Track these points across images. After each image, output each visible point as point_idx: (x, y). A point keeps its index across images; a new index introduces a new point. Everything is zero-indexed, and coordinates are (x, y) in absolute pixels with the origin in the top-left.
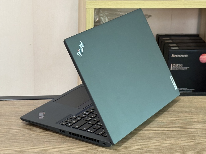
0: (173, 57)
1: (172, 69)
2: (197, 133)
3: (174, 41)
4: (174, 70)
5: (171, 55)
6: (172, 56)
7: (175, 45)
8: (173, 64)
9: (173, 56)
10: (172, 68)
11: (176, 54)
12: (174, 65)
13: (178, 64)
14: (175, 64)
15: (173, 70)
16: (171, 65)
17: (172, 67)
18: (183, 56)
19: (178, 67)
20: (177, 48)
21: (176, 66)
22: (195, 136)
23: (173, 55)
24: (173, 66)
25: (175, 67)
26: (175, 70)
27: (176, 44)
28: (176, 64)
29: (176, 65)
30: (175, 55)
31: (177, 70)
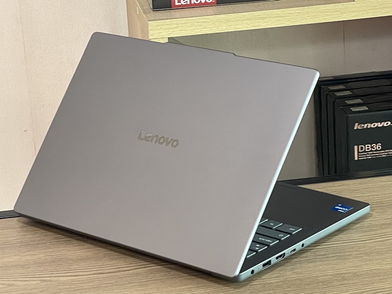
0: (357, 129)
1: (358, 158)
3: (357, 92)
5: (354, 126)
6: (355, 128)
7: (359, 101)
8: (360, 146)
9: (357, 126)
10: (358, 155)
12: (362, 148)
13: (370, 145)
14: (363, 146)
15: (360, 159)
16: (356, 147)
17: (358, 152)
18: (380, 125)
19: (371, 151)
20: (365, 108)
21: (366, 150)
23: (357, 124)
24: (360, 151)
25: (365, 152)
26: (365, 158)
27: (362, 100)
28: (366, 145)
29: (367, 148)
30: (363, 125)
31: (370, 157)
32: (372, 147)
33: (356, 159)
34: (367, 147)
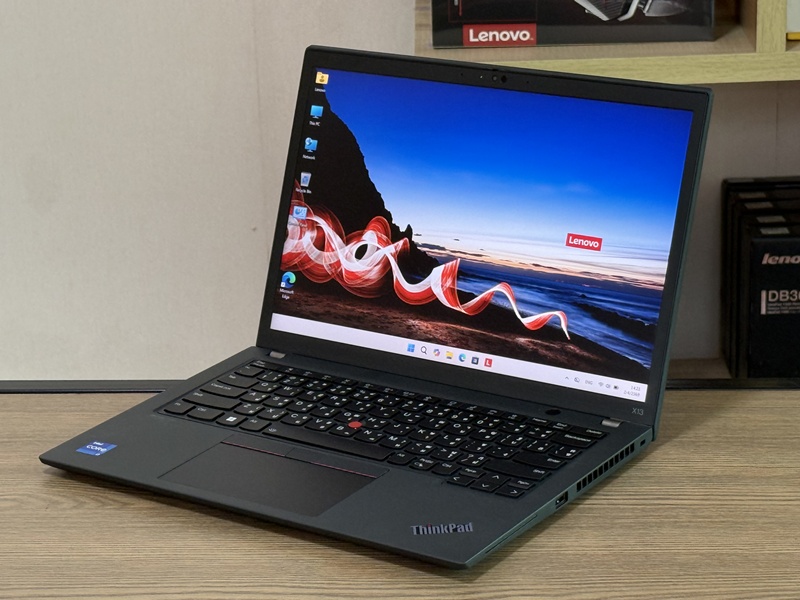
0: (768, 265)
1: (767, 310)
2: (675, 517)
4: (778, 315)
5: (762, 259)
6: (764, 262)
7: (779, 219)
8: (770, 292)
9: (767, 260)
10: (767, 306)
11: (780, 256)
12: (774, 296)
13: (787, 292)
14: (775, 292)
15: (770, 313)
16: (764, 294)
17: (768, 302)
19: (790, 301)
20: (785, 231)
21: (781, 300)
22: (660, 525)
23: (767, 256)
24: (770, 300)
25: (778, 301)
26: (778, 312)
28: (781, 292)
29: (782, 296)
30: (777, 258)
31: (787, 312)
32: (790, 295)
33: (763, 311)
34: (784, 295)
